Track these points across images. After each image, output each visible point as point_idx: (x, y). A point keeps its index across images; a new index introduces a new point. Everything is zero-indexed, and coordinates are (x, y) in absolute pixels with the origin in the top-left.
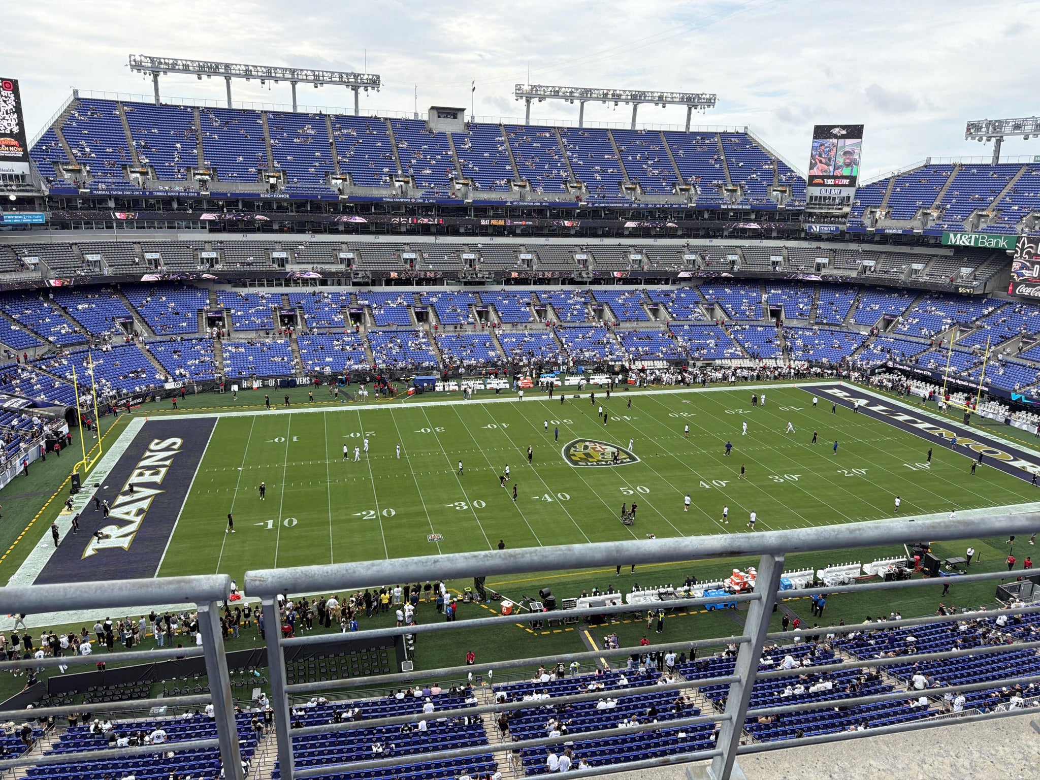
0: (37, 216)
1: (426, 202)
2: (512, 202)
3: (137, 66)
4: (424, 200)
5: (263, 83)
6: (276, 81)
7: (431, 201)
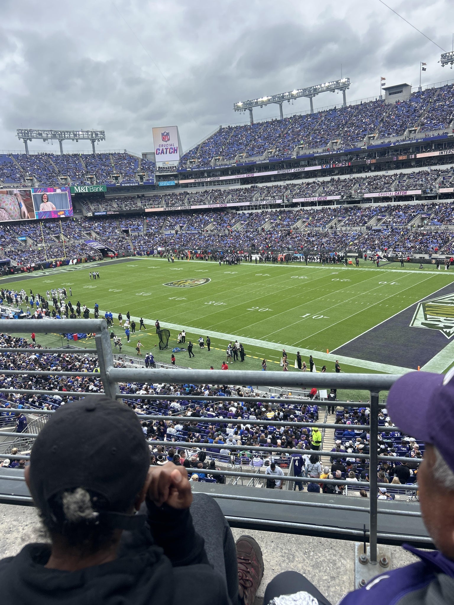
0: (172, 183)
1: (339, 152)
2: (394, 143)
3: (237, 109)
4: (337, 152)
5: (289, 102)
6: (295, 98)
7: (341, 151)
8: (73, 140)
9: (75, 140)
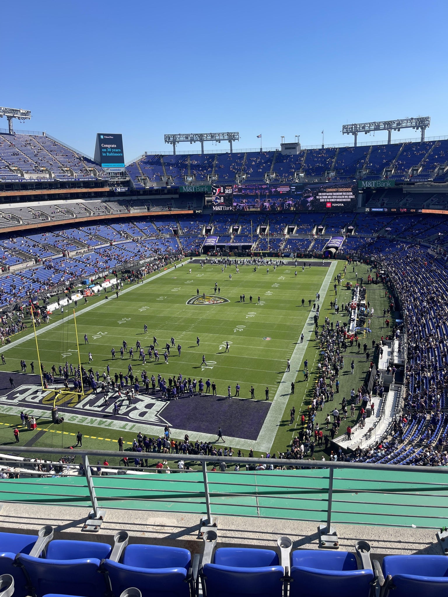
8: (395, 129)
9: (397, 130)
